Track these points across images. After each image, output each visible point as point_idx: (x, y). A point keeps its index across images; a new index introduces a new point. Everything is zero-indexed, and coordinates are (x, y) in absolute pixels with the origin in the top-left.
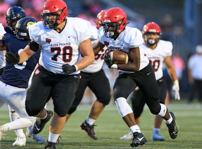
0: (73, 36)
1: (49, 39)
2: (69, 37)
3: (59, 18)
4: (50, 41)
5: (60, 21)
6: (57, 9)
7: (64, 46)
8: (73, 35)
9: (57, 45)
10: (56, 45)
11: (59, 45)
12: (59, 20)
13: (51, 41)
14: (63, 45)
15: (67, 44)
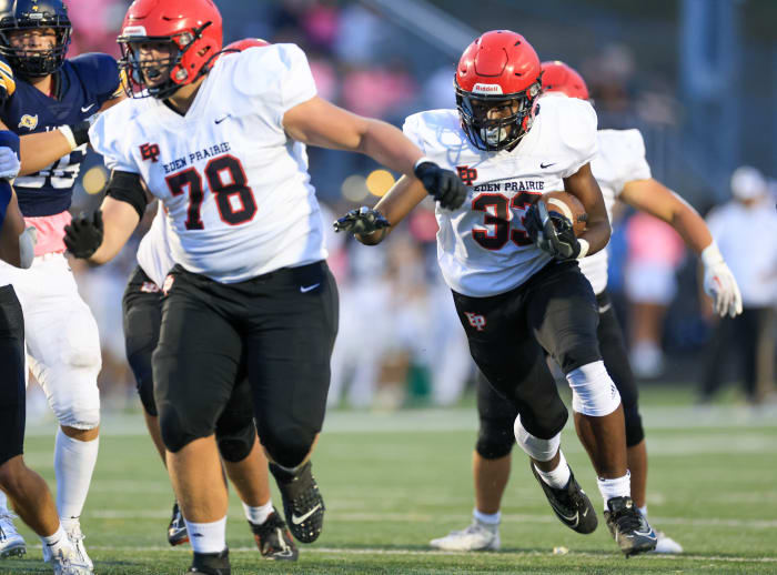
0: (234, 115)
1: (151, 144)
2: (217, 123)
3: (179, 60)
4: (154, 150)
5: (186, 70)
6: (181, 25)
7: (208, 159)
8: (231, 113)
9: (184, 162)
10: (180, 163)
11: (188, 160)
12: (181, 67)
13: (158, 152)
14: (203, 154)
15: (216, 148)
